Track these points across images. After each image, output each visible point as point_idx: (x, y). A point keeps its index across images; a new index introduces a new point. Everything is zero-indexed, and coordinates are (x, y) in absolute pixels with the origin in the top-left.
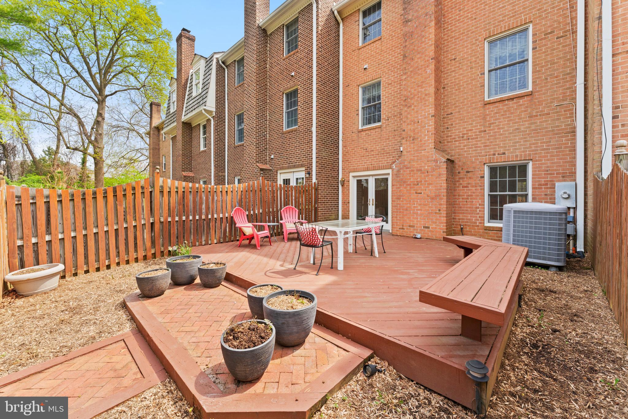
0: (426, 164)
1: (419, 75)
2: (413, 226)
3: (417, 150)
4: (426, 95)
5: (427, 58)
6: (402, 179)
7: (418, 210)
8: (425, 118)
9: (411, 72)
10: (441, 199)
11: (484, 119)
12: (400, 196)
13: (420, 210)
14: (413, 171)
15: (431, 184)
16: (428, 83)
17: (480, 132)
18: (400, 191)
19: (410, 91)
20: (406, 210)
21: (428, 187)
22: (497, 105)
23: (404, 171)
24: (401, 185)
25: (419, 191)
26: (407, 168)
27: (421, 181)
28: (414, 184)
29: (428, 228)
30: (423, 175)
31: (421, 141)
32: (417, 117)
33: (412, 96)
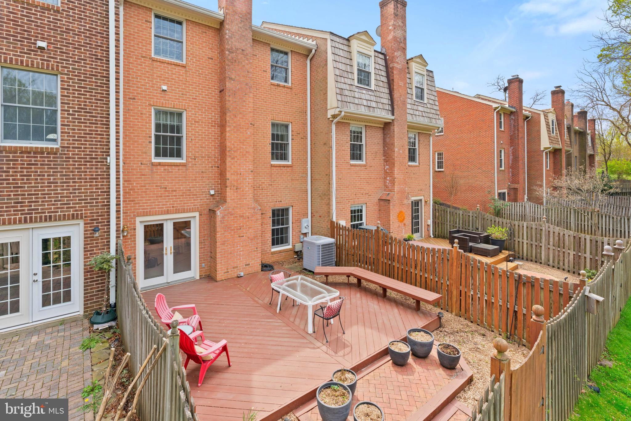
0: (246, 211)
1: (241, 133)
2: (237, 267)
3: (240, 199)
4: (247, 152)
5: (247, 122)
6: (227, 225)
7: (240, 251)
8: (246, 171)
9: (234, 127)
10: (258, 239)
11: (271, 176)
12: (225, 241)
13: (243, 251)
14: (236, 217)
15: (251, 228)
16: (248, 143)
17: (269, 185)
18: (225, 236)
19: (233, 144)
20: (231, 253)
21: (248, 230)
22: (277, 168)
23: (229, 218)
24: (225, 231)
25: (242, 235)
26: (231, 215)
27: (243, 226)
28: (237, 229)
29: (249, 264)
30: (245, 220)
31: (243, 191)
32: (240, 169)
33: (235, 149)
